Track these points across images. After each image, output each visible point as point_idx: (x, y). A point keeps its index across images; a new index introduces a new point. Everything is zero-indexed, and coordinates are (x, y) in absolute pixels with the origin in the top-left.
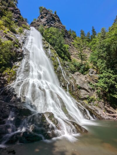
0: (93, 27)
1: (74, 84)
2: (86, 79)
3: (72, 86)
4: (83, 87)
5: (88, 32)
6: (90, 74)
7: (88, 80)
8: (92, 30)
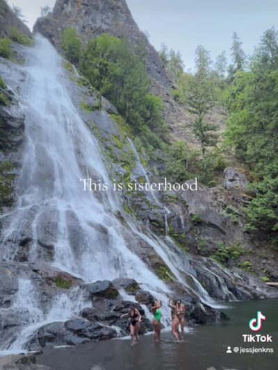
0: (235, 36)
1: (184, 213)
2: (216, 199)
3: (179, 220)
4: (207, 220)
5: (221, 54)
6: (228, 183)
7: (222, 200)
8: (232, 46)
